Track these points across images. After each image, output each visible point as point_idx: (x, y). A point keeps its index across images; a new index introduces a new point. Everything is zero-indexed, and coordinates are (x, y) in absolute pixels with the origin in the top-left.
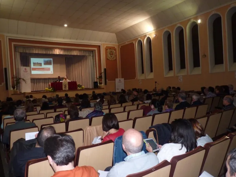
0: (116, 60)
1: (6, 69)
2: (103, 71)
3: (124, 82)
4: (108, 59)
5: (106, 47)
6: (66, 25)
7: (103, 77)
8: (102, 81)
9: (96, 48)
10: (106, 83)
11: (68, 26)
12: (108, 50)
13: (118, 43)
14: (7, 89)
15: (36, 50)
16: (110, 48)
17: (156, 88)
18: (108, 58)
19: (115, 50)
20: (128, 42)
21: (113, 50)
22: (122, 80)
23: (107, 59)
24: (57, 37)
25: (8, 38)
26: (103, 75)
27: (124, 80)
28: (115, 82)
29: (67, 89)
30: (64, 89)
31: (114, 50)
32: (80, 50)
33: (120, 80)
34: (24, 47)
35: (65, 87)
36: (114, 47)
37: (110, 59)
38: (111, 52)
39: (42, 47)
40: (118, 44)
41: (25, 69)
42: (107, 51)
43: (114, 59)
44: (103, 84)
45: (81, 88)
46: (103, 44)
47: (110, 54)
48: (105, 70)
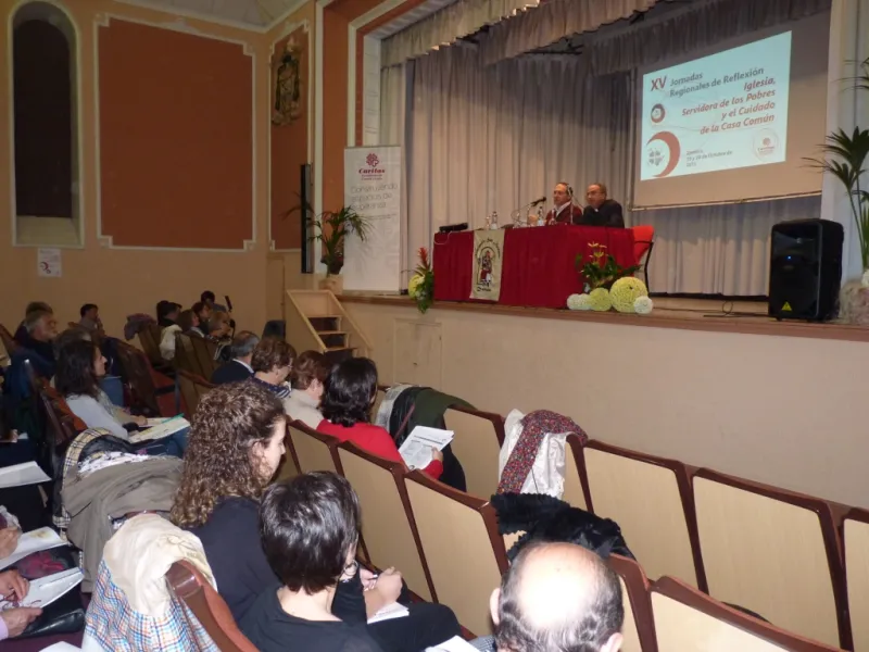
14: (305, 265)
29: (494, 293)
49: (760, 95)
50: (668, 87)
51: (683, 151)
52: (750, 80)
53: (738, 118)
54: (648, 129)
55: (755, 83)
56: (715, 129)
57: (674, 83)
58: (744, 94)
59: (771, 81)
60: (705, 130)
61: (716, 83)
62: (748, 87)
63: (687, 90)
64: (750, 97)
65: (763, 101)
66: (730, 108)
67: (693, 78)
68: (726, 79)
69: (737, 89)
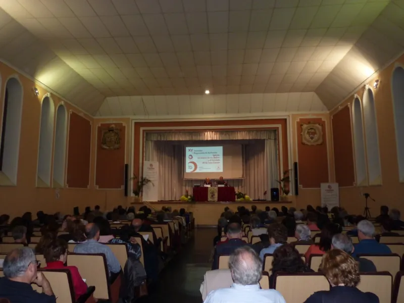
0: (323, 144)
1: (127, 166)
2: (291, 166)
3: (339, 189)
4: (303, 144)
5: (299, 120)
6: (207, 92)
7: (290, 179)
8: (289, 188)
9: (280, 125)
10: (297, 193)
11: (212, 93)
12: (305, 126)
13: (329, 110)
14: (126, 194)
15: (175, 136)
16: (309, 122)
17: (367, 209)
18: (304, 141)
19: (322, 124)
20: (341, 105)
21: (317, 125)
22: (335, 186)
23: (301, 144)
24: (203, 113)
25: (133, 122)
26: (290, 176)
27: (339, 186)
28: (320, 189)
29: (216, 198)
30: (209, 199)
31: (319, 124)
32: (249, 130)
33: (329, 187)
34: (160, 133)
35: (213, 196)
36: (321, 119)
37: (309, 144)
38: (311, 129)
39: (184, 130)
40: (328, 112)
41: (151, 165)
42: (302, 129)
43: (320, 142)
44: (290, 194)
45: (242, 199)
46: (293, 115)
47: (308, 133)
48: (295, 164)
49: (216, 158)
50: (193, 151)
51: (198, 167)
52: (214, 154)
53: (212, 162)
54: (188, 160)
55: (215, 155)
56: (206, 163)
57: (195, 151)
58: (213, 157)
59: (218, 155)
60: (203, 163)
61: (206, 153)
62: (214, 156)
63: (199, 153)
64: (214, 158)
65: (217, 159)
66: (209, 159)
67: (200, 151)
68: (209, 153)
69: (211, 155)
